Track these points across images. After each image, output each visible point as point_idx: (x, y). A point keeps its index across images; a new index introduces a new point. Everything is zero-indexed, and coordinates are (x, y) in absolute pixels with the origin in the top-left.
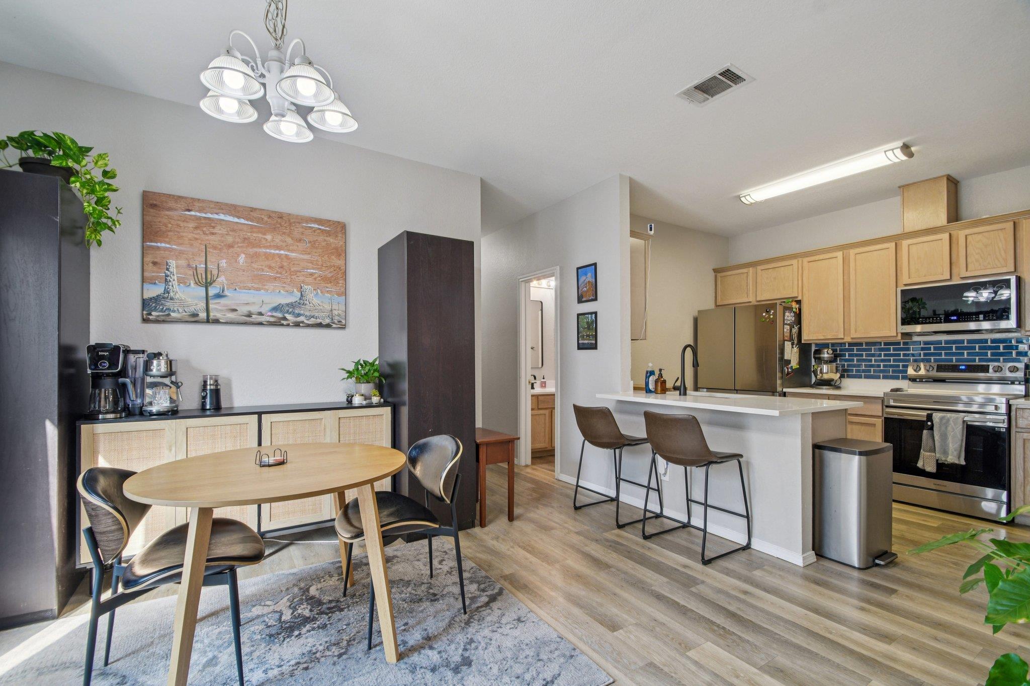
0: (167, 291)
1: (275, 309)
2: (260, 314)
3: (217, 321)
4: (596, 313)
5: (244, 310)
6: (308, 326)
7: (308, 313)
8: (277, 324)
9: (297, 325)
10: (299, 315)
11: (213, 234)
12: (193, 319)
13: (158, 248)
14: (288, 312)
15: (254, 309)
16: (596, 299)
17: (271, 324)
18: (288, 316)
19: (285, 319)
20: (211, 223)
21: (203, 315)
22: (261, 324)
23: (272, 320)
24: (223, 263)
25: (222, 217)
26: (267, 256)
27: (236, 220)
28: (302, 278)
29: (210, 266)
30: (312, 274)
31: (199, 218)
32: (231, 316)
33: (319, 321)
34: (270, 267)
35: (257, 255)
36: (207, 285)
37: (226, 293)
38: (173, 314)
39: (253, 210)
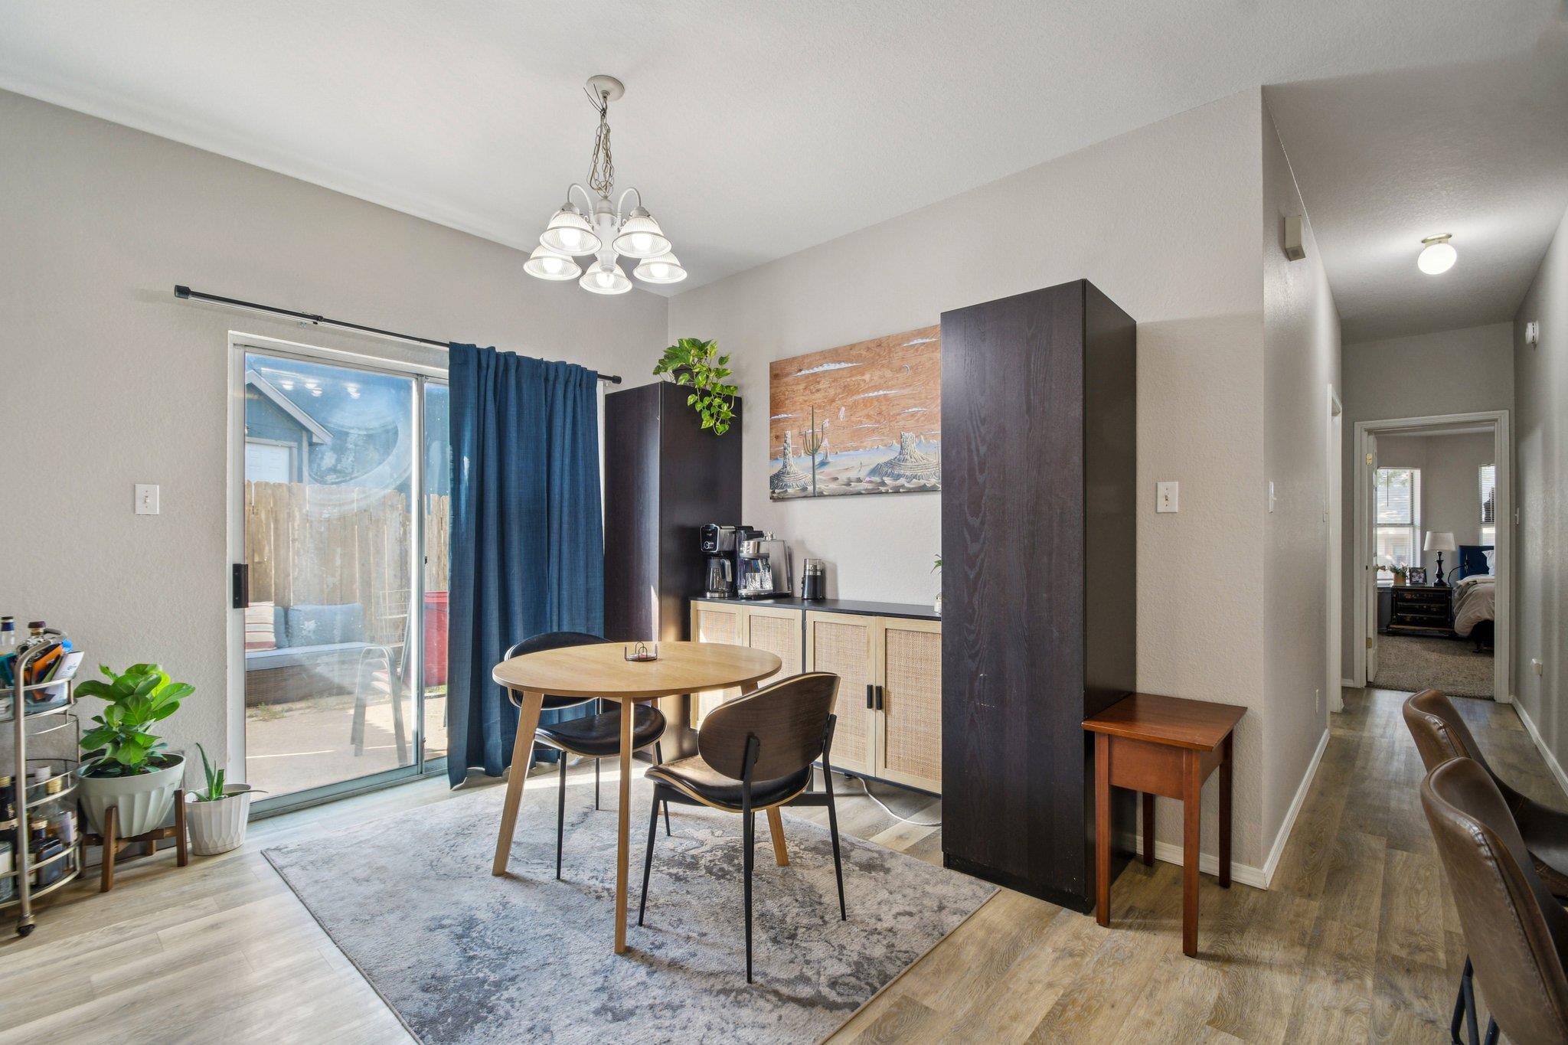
0: (785, 466)
1: (873, 472)
2: (859, 480)
3: (821, 495)
5: (843, 477)
6: (910, 491)
7: (908, 473)
8: (874, 492)
9: (896, 491)
10: (898, 477)
11: (818, 391)
12: (805, 495)
13: (779, 419)
14: (887, 474)
15: (853, 475)
17: (871, 493)
18: (887, 480)
19: (883, 484)
20: (816, 378)
21: (810, 488)
22: (859, 494)
23: (870, 486)
24: (827, 425)
25: (826, 367)
26: (867, 402)
27: (838, 366)
28: (902, 423)
29: (816, 430)
30: (913, 415)
31: (807, 377)
32: (833, 486)
33: (922, 482)
34: (868, 416)
35: (855, 404)
36: (813, 452)
37: (830, 459)
38: (790, 490)
39: (852, 347)
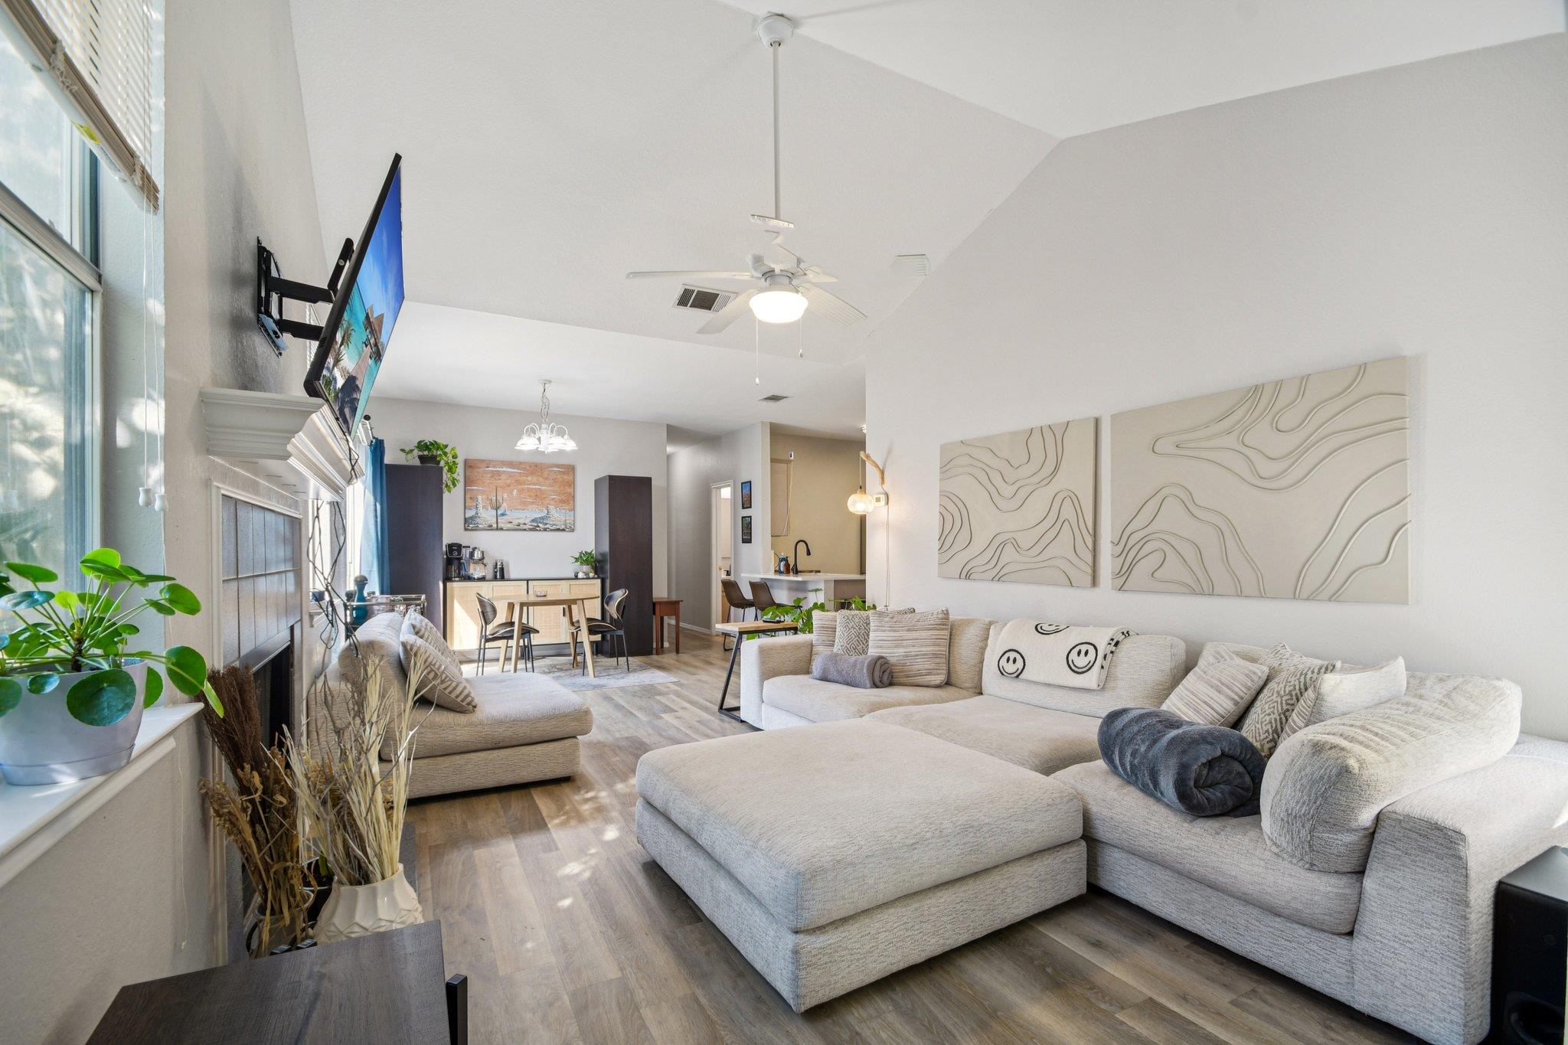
0: (477, 513)
1: (533, 521)
2: (525, 524)
3: (502, 529)
4: (751, 517)
5: (516, 522)
6: (552, 530)
7: (551, 523)
8: (534, 529)
9: (545, 530)
10: (546, 524)
11: (500, 479)
12: (490, 528)
13: (472, 490)
14: (540, 522)
15: (521, 521)
16: (750, 507)
17: (531, 530)
18: (540, 525)
19: (538, 526)
20: (499, 473)
21: (495, 526)
22: (525, 530)
23: (531, 527)
24: (505, 496)
25: (504, 469)
26: (529, 490)
27: (512, 470)
28: (548, 501)
29: (498, 498)
30: (554, 499)
31: (493, 471)
32: (509, 525)
33: (558, 527)
34: (530, 496)
35: (523, 489)
36: (497, 509)
37: (507, 513)
38: (480, 526)
39: (521, 463)
